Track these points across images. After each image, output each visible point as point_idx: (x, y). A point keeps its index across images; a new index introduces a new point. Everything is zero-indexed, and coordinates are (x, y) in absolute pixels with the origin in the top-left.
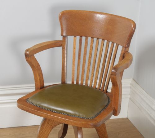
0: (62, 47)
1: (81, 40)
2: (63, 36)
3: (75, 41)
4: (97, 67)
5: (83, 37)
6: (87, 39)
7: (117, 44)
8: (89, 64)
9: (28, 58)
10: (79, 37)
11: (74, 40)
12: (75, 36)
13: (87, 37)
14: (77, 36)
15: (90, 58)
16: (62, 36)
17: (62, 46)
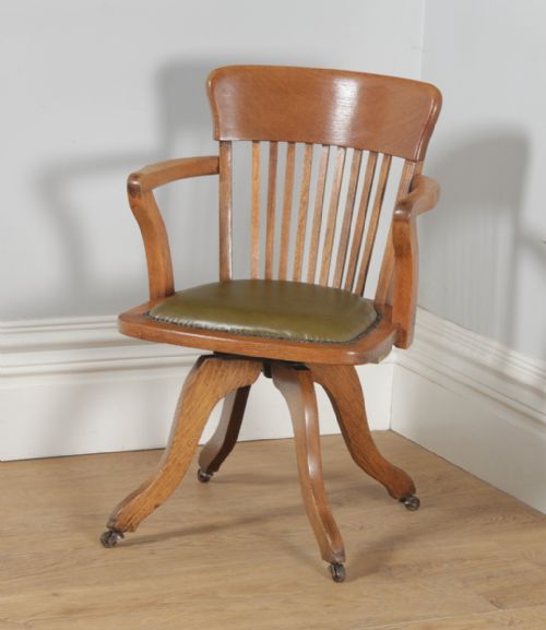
0: (218, 176)
1: (273, 152)
2: (221, 142)
3: (256, 156)
4: (328, 230)
5: (280, 143)
6: (291, 150)
7: (386, 155)
8: (301, 221)
9: (140, 197)
10: (268, 143)
11: (253, 153)
12: (255, 141)
13: (292, 143)
14: (262, 143)
15: (305, 204)
16: (218, 143)
17: (218, 172)
